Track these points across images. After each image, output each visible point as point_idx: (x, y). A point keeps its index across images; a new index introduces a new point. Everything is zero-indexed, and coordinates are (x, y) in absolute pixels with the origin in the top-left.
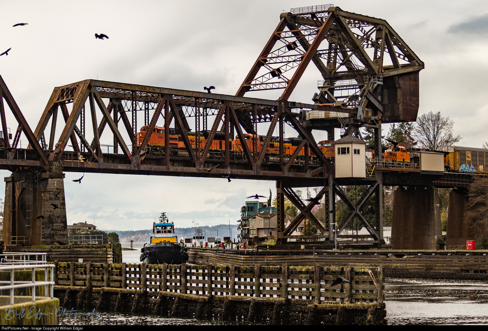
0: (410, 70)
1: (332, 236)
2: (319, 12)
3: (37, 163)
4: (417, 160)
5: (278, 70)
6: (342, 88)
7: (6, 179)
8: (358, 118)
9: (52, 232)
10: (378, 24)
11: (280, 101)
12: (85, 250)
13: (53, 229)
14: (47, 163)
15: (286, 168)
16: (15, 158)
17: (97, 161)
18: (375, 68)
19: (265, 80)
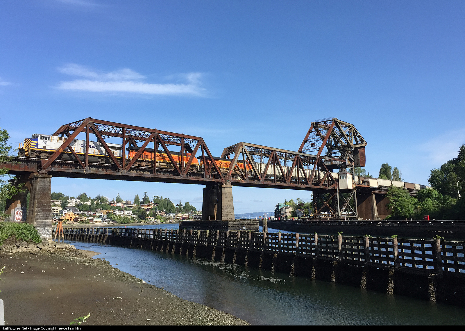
0: (363, 145)
1: (339, 214)
2: (328, 121)
3: (219, 180)
4: (368, 182)
5: (314, 143)
6: (335, 153)
7: (203, 189)
8: (346, 164)
9: (227, 213)
10: (351, 126)
11: (317, 156)
12: (246, 222)
13: (227, 212)
14: (224, 180)
15: (321, 184)
16: (209, 178)
17: (246, 180)
18: (351, 144)
19: (308, 148)
